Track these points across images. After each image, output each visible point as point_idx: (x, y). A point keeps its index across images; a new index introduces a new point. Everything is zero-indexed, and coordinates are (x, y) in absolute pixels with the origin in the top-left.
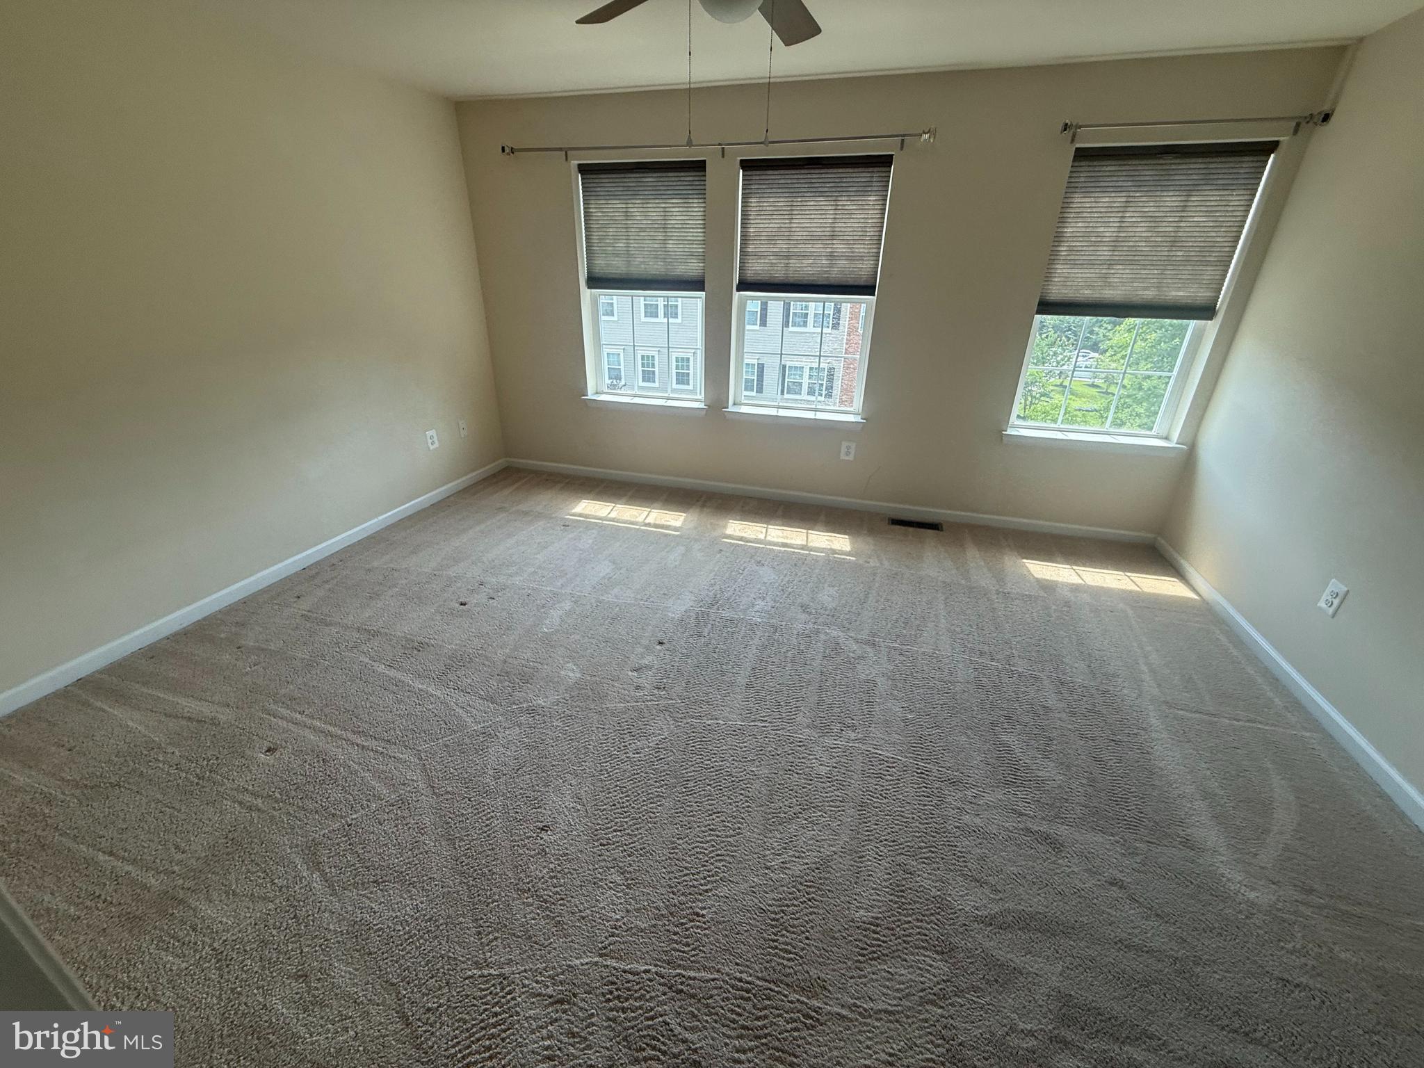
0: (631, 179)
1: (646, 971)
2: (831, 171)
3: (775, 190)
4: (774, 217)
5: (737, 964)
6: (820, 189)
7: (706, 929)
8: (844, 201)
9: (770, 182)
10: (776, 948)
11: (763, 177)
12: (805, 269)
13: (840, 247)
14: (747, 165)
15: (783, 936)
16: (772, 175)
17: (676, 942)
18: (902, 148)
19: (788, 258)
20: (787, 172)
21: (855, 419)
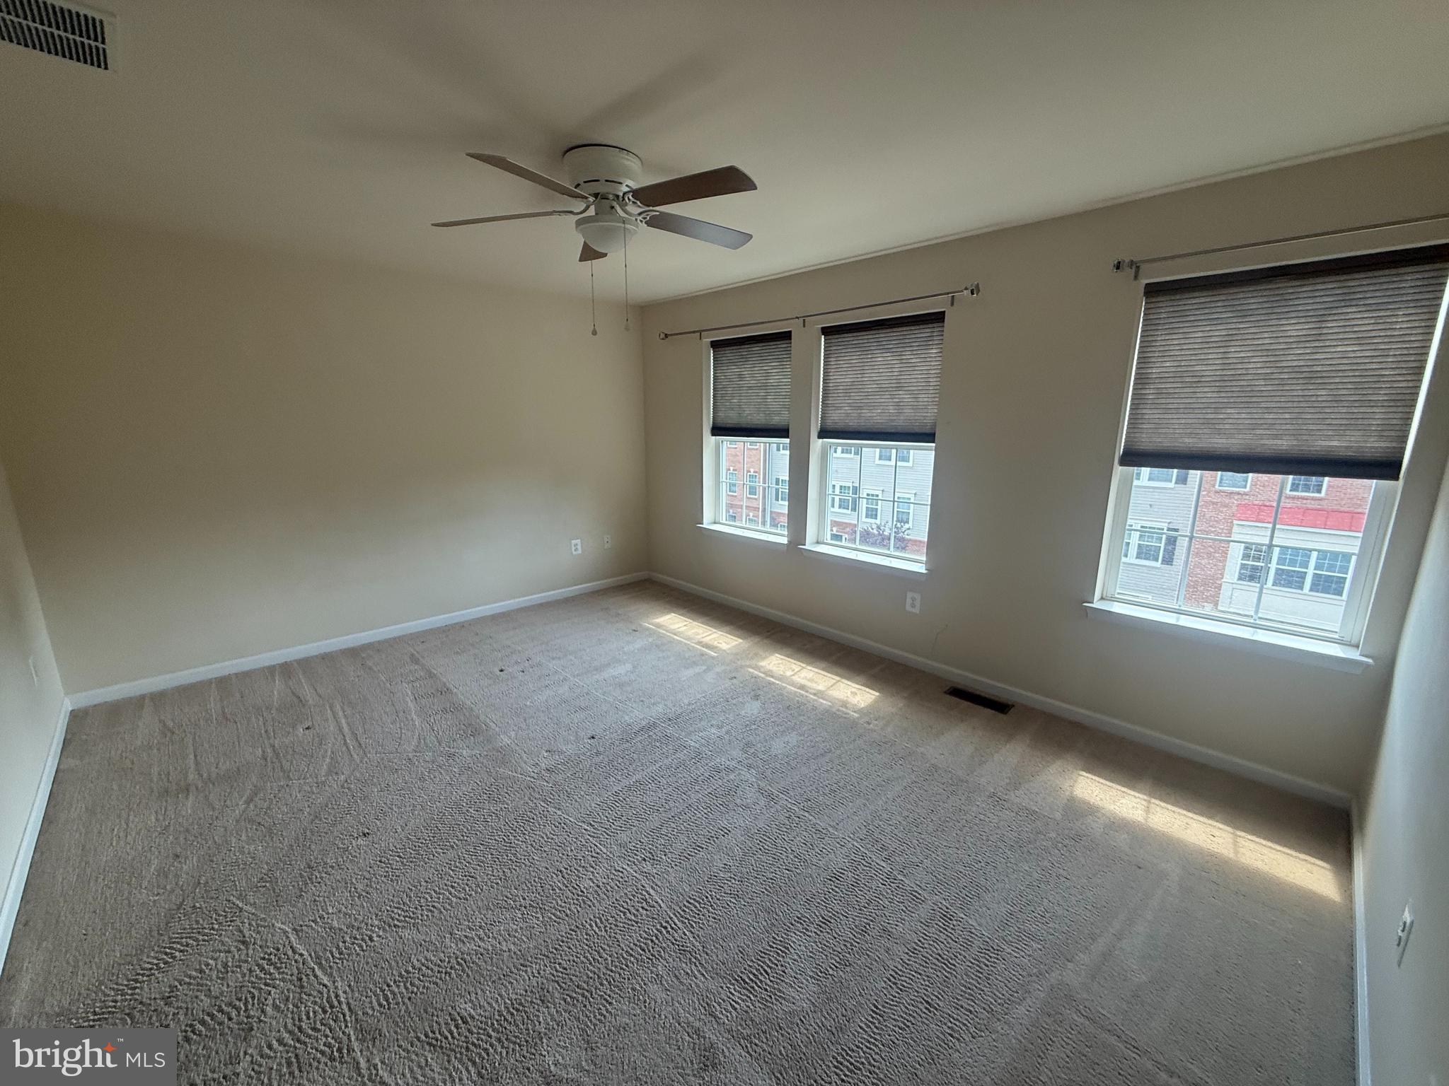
0: (744, 351)
2: (895, 330)
3: (849, 350)
4: (849, 373)
6: (886, 347)
8: (907, 355)
9: (846, 343)
11: (840, 340)
12: (876, 416)
13: (907, 398)
14: (827, 331)
16: (848, 337)
18: (952, 304)
19: (860, 408)
20: (858, 334)
21: (921, 569)
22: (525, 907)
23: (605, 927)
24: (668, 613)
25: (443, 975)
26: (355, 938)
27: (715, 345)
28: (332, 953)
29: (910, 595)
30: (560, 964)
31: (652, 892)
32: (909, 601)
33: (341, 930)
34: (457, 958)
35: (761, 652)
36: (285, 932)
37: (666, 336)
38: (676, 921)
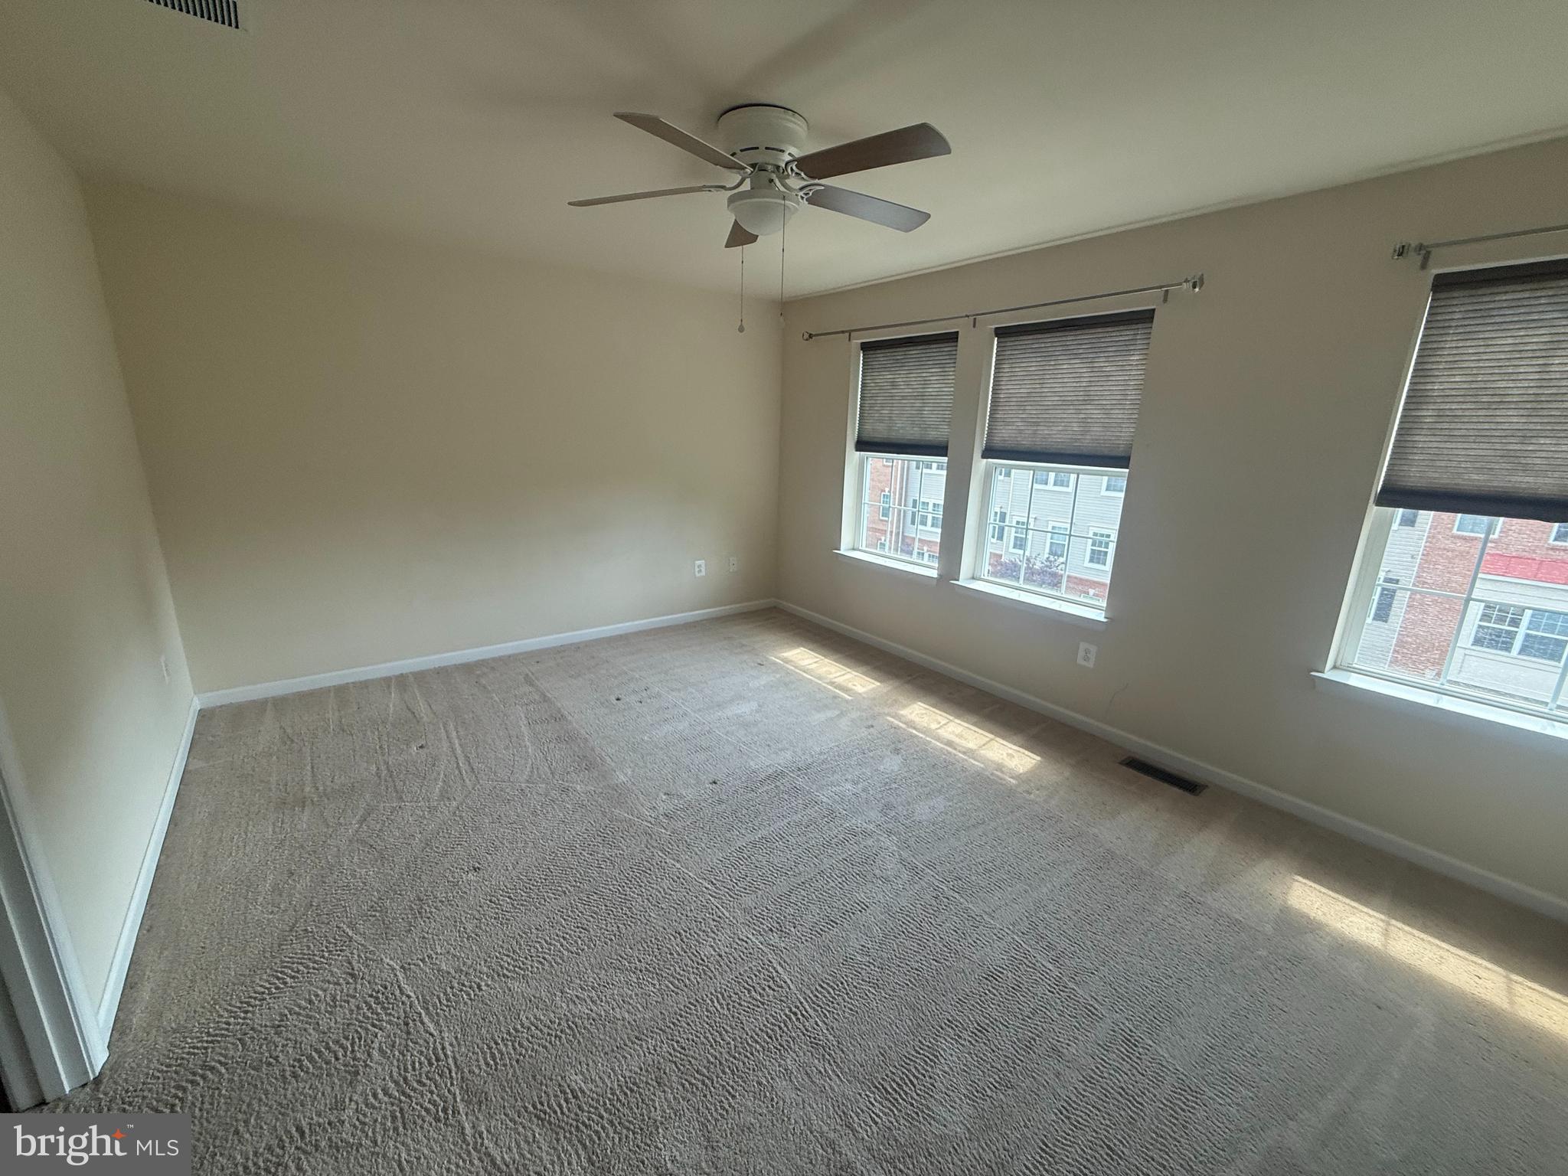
0: (899, 353)
1: (409, 997)
2: (1087, 331)
3: (1027, 355)
4: (1025, 382)
5: (456, 1038)
6: (1075, 351)
7: (471, 999)
8: (1101, 362)
9: (1024, 347)
10: (490, 1048)
11: (1017, 343)
12: (1056, 435)
13: (1096, 413)
14: (1002, 333)
15: (506, 1045)
16: (1027, 340)
17: (445, 994)
18: (1165, 300)
19: (1037, 424)
20: (1042, 336)
21: (1100, 616)
22: (641, 971)
23: (728, 1004)
24: (799, 646)
25: (553, 1039)
26: (463, 985)
27: (866, 347)
28: (439, 997)
29: (1083, 646)
30: (678, 1042)
31: (779, 968)
32: (1081, 653)
33: (449, 973)
34: (567, 1021)
35: (901, 699)
36: (393, 969)
37: (811, 336)
38: (807, 1007)
